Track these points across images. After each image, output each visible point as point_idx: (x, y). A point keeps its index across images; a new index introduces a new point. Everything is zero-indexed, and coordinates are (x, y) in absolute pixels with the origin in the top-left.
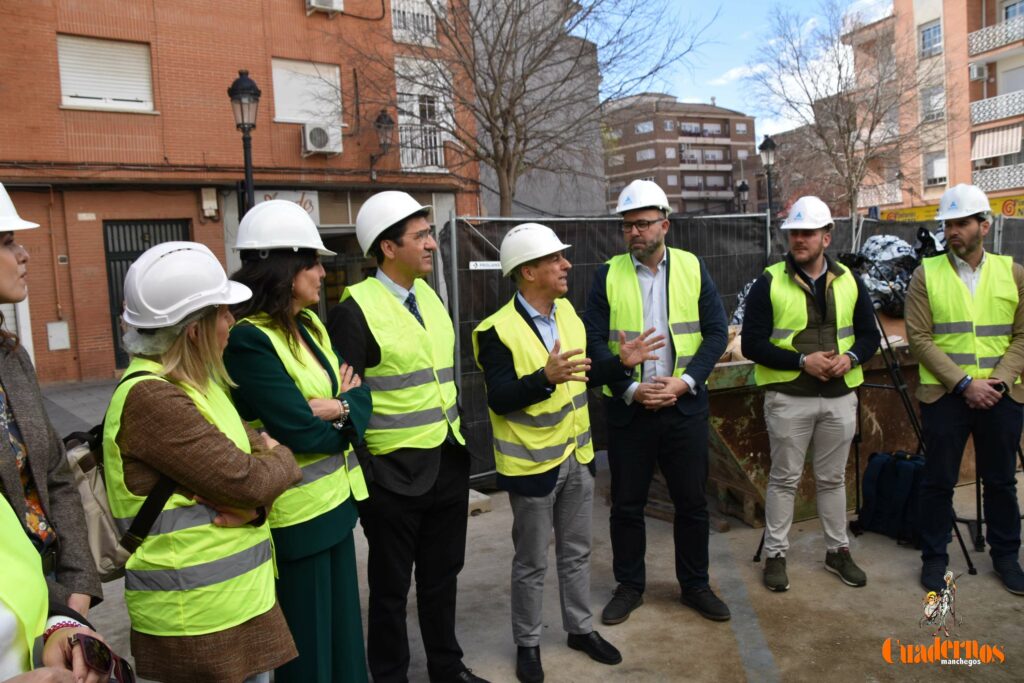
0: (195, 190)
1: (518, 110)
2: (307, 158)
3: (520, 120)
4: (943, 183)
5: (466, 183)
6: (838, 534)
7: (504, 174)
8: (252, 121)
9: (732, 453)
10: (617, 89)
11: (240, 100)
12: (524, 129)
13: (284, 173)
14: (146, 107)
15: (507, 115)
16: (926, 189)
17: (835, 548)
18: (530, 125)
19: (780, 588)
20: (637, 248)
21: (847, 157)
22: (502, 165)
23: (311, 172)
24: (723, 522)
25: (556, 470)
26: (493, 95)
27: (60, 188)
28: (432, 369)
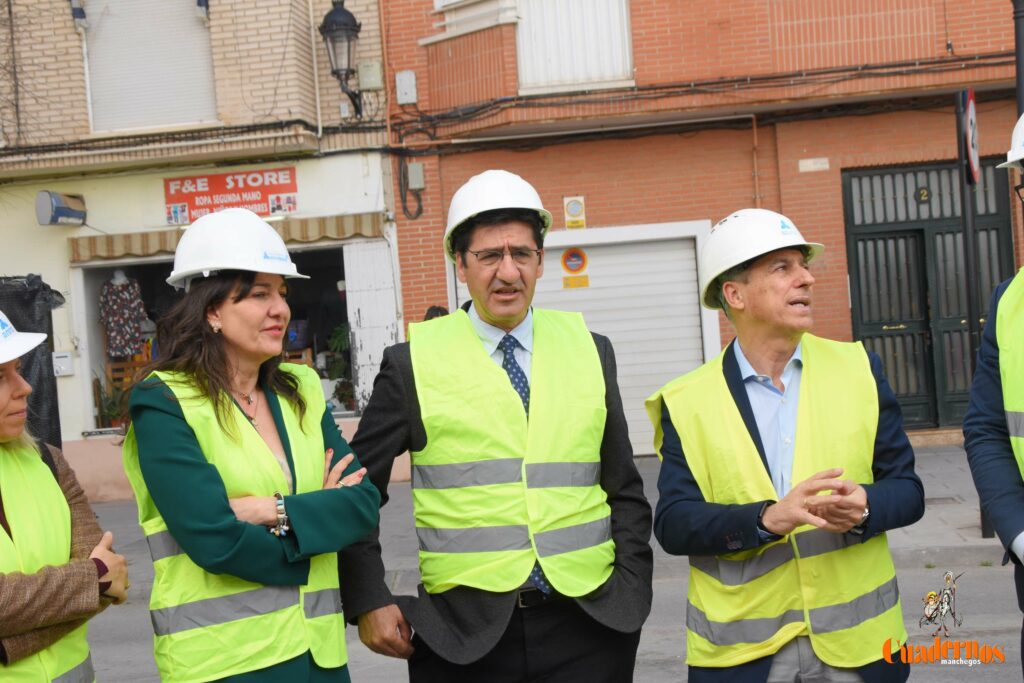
25: (762, 665)
27: (770, 120)
28: (519, 461)
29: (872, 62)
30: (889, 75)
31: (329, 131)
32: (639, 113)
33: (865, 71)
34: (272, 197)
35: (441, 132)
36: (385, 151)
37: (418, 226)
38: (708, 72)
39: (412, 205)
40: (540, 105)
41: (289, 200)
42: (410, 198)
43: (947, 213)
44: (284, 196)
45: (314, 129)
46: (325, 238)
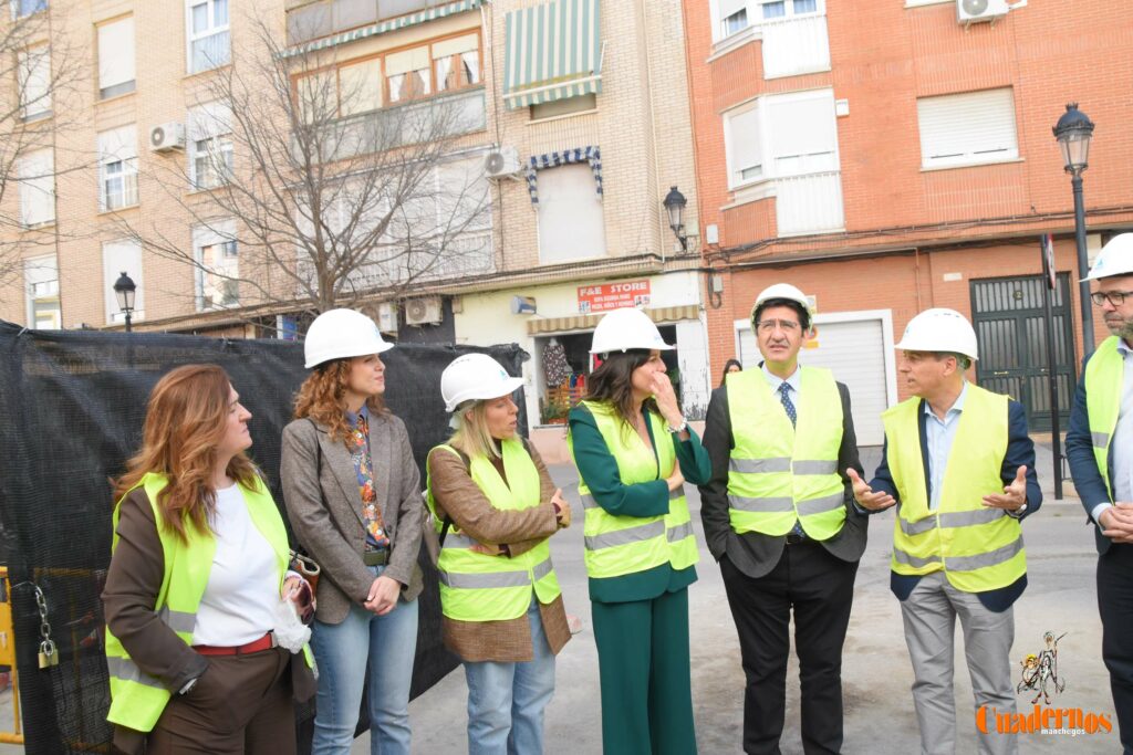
14: (1012, 155)
27: (926, 250)
28: (789, 459)
29: (987, 217)
30: (997, 224)
31: (669, 259)
32: (848, 247)
33: (983, 222)
34: (636, 297)
35: (732, 259)
36: (701, 270)
37: (719, 313)
38: (889, 223)
39: (716, 301)
40: (790, 243)
41: (646, 299)
42: (714, 297)
43: (1033, 306)
44: (643, 296)
45: (660, 258)
46: (666, 320)
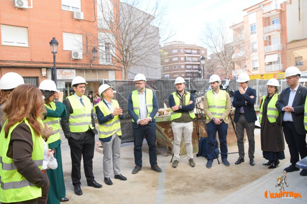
0: (40, 68)
1: (130, 49)
2: (72, 60)
3: (131, 52)
4: (257, 69)
5: (118, 68)
6: (190, 155)
7: (126, 66)
8: (56, 51)
9: (167, 137)
10: (156, 44)
11: (53, 45)
12: (132, 54)
13: (66, 64)
14: (27, 45)
15: (127, 50)
16: (253, 70)
17: (189, 158)
18: (133, 53)
19: (175, 167)
20: (138, 89)
21: (225, 62)
22: (125, 64)
23: (73, 64)
24: (166, 154)
25: (111, 137)
26: (123, 45)
27: (1, 68)
28: (85, 114)
29: (20, 60)
30: (23, 63)
